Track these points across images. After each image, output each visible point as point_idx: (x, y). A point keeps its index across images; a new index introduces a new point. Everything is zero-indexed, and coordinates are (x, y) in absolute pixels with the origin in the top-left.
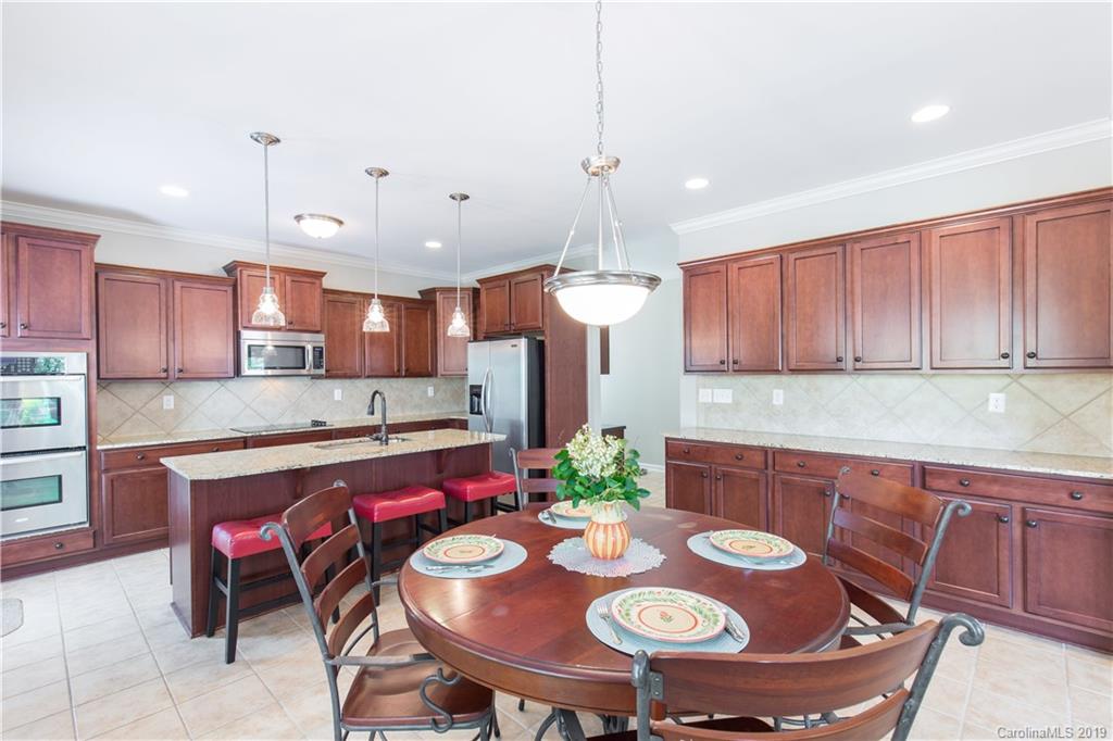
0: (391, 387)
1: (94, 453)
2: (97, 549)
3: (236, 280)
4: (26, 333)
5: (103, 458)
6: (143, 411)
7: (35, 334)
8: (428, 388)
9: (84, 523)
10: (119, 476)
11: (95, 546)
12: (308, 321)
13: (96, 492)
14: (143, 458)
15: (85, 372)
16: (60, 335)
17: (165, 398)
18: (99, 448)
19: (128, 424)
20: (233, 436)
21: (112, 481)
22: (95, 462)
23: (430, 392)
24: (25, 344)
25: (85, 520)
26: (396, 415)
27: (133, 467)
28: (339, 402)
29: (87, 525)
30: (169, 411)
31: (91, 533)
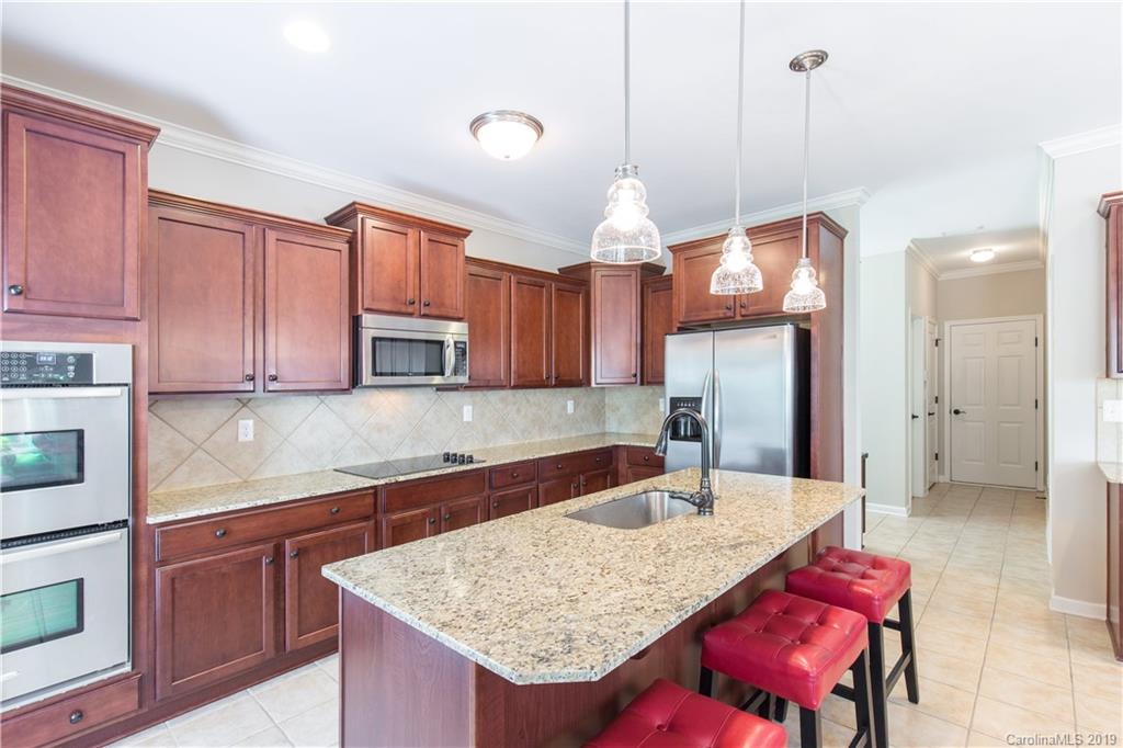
0: (528, 401)
1: (142, 530)
2: (145, 710)
3: (355, 233)
4: (19, 304)
5: (157, 540)
6: (207, 446)
7: (37, 306)
8: (566, 402)
9: (122, 664)
10: (185, 569)
11: (140, 706)
12: (447, 302)
13: (143, 604)
14: (224, 534)
15: (130, 381)
16: (84, 310)
17: (242, 423)
18: (151, 520)
19: (185, 468)
20: (360, 486)
21: (173, 580)
22: (144, 548)
23: (570, 405)
24: (19, 325)
25: (126, 660)
26: (533, 440)
27: (208, 550)
28: (468, 423)
29: (128, 668)
30: (245, 445)
31: (134, 681)
